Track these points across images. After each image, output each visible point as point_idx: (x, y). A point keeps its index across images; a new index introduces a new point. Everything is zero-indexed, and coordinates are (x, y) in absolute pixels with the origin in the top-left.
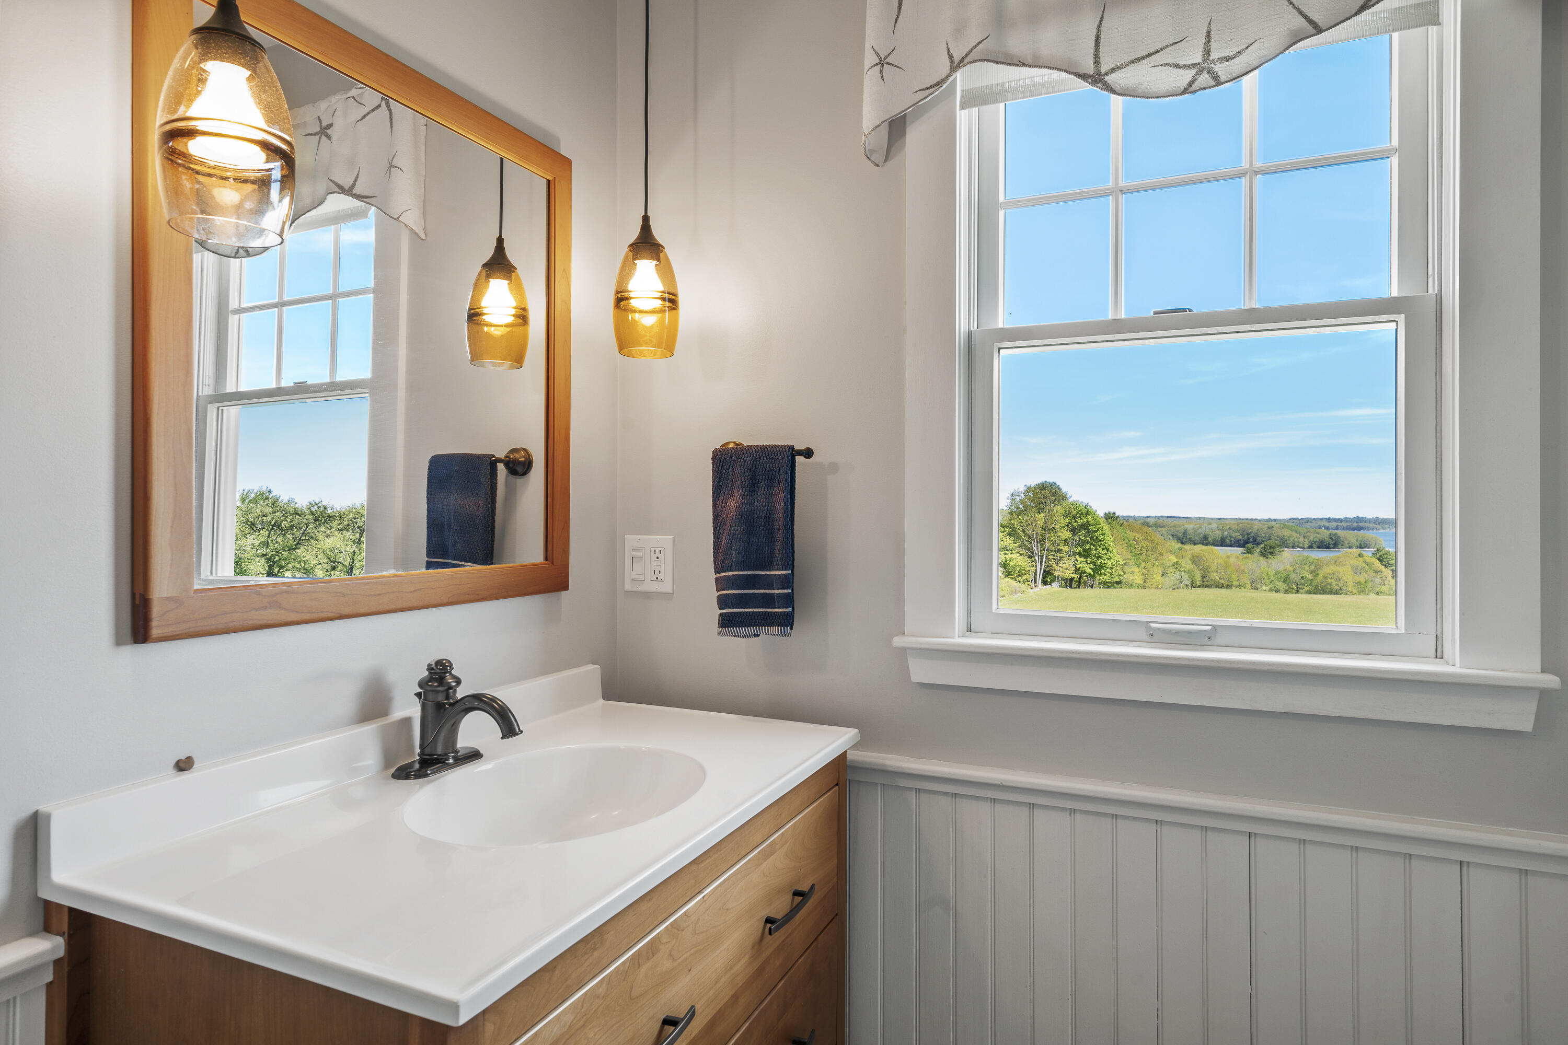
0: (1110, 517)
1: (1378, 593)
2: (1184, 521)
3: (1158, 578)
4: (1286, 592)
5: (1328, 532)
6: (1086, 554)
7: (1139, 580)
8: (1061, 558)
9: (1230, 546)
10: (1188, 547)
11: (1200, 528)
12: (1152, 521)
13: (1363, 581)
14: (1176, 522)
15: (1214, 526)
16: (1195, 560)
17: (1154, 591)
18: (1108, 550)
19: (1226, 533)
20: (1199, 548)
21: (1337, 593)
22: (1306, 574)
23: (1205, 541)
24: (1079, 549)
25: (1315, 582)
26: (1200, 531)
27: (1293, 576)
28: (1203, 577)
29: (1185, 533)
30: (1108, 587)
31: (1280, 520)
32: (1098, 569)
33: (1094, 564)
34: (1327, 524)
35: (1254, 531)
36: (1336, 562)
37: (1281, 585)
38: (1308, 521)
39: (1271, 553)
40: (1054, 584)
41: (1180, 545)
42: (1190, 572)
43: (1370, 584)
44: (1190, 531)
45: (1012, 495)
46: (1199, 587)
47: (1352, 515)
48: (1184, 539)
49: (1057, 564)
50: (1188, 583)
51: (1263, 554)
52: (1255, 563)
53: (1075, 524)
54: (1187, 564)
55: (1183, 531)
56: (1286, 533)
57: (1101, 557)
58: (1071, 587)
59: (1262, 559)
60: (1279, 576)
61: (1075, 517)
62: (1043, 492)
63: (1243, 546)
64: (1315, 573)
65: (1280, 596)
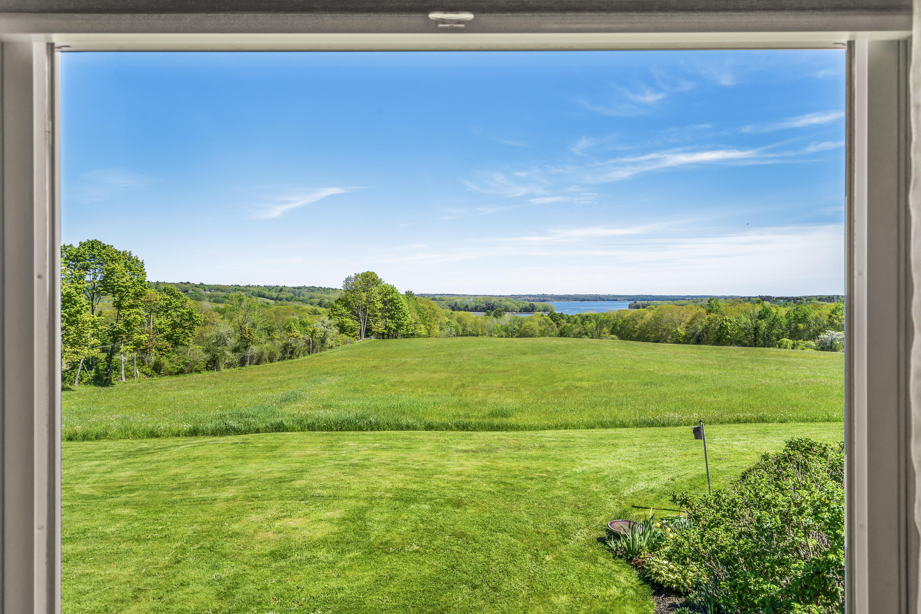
0: (409, 294)
1: (550, 336)
2: (456, 297)
3: (437, 331)
4: (506, 337)
5: (529, 303)
6: (392, 317)
7: (424, 332)
8: (377, 320)
9: (480, 311)
10: (456, 312)
11: (464, 301)
12: (437, 297)
13: (543, 330)
14: (452, 298)
15: (471, 299)
16: (459, 320)
17: (435, 339)
18: (404, 314)
19: (477, 304)
20: (462, 313)
21: (531, 337)
22: (516, 326)
23: (466, 309)
24: (388, 314)
25: (520, 331)
26: (464, 303)
27: (510, 328)
28: (463, 330)
29: (456, 304)
30: (407, 338)
31: (506, 296)
32: (399, 326)
33: (396, 323)
34: (528, 298)
35: (492, 302)
36: (531, 320)
37: (503, 333)
38: (520, 296)
39: (499, 315)
40: (372, 337)
41: (451, 311)
42: (456, 327)
43: (546, 331)
44: (459, 303)
45: (347, 280)
46: (461, 336)
47: (541, 293)
48: (454, 308)
49: (374, 324)
50: (454, 333)
51: (495, 316)
52: (492, 322)
53: (386, 299)
54: (455, 323)
55: (454, 303)
56: (508, 303)
57: (401, 319)
58: (383, 338)
59: (494, 319)
60: (502, 328)
61: (386, 295)
62: (367, 278)
63: (485, 311)
64: (520, 326)
65: (504, 339)
